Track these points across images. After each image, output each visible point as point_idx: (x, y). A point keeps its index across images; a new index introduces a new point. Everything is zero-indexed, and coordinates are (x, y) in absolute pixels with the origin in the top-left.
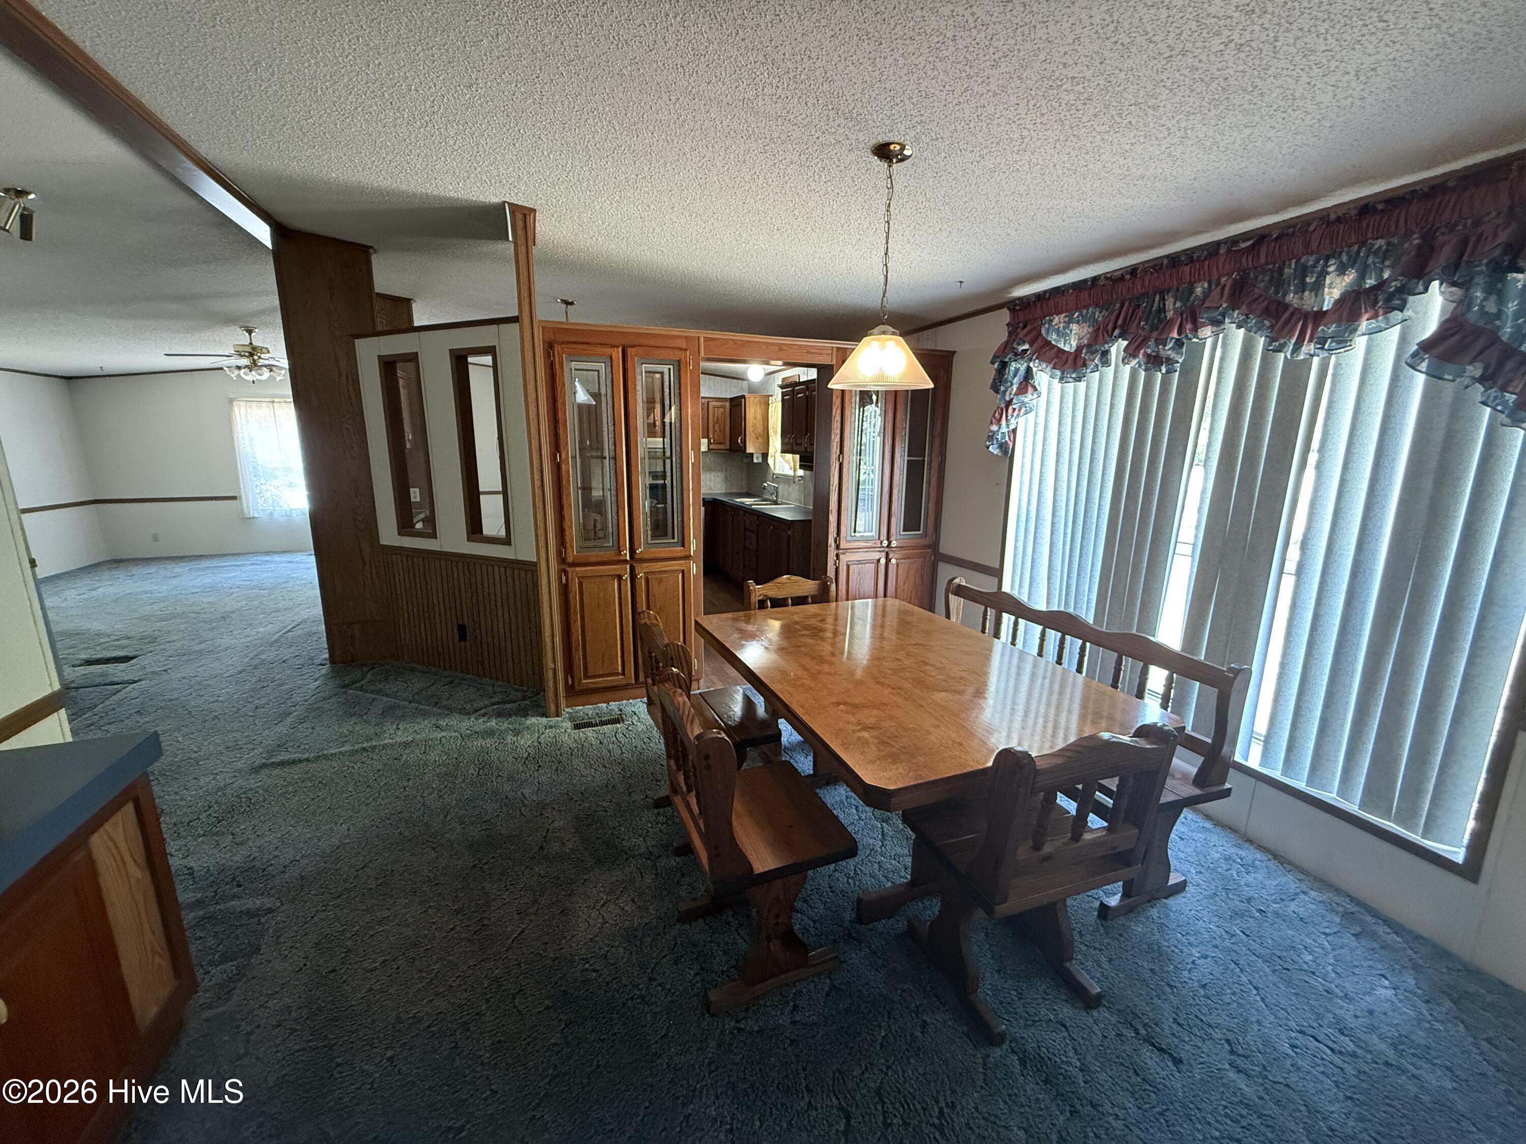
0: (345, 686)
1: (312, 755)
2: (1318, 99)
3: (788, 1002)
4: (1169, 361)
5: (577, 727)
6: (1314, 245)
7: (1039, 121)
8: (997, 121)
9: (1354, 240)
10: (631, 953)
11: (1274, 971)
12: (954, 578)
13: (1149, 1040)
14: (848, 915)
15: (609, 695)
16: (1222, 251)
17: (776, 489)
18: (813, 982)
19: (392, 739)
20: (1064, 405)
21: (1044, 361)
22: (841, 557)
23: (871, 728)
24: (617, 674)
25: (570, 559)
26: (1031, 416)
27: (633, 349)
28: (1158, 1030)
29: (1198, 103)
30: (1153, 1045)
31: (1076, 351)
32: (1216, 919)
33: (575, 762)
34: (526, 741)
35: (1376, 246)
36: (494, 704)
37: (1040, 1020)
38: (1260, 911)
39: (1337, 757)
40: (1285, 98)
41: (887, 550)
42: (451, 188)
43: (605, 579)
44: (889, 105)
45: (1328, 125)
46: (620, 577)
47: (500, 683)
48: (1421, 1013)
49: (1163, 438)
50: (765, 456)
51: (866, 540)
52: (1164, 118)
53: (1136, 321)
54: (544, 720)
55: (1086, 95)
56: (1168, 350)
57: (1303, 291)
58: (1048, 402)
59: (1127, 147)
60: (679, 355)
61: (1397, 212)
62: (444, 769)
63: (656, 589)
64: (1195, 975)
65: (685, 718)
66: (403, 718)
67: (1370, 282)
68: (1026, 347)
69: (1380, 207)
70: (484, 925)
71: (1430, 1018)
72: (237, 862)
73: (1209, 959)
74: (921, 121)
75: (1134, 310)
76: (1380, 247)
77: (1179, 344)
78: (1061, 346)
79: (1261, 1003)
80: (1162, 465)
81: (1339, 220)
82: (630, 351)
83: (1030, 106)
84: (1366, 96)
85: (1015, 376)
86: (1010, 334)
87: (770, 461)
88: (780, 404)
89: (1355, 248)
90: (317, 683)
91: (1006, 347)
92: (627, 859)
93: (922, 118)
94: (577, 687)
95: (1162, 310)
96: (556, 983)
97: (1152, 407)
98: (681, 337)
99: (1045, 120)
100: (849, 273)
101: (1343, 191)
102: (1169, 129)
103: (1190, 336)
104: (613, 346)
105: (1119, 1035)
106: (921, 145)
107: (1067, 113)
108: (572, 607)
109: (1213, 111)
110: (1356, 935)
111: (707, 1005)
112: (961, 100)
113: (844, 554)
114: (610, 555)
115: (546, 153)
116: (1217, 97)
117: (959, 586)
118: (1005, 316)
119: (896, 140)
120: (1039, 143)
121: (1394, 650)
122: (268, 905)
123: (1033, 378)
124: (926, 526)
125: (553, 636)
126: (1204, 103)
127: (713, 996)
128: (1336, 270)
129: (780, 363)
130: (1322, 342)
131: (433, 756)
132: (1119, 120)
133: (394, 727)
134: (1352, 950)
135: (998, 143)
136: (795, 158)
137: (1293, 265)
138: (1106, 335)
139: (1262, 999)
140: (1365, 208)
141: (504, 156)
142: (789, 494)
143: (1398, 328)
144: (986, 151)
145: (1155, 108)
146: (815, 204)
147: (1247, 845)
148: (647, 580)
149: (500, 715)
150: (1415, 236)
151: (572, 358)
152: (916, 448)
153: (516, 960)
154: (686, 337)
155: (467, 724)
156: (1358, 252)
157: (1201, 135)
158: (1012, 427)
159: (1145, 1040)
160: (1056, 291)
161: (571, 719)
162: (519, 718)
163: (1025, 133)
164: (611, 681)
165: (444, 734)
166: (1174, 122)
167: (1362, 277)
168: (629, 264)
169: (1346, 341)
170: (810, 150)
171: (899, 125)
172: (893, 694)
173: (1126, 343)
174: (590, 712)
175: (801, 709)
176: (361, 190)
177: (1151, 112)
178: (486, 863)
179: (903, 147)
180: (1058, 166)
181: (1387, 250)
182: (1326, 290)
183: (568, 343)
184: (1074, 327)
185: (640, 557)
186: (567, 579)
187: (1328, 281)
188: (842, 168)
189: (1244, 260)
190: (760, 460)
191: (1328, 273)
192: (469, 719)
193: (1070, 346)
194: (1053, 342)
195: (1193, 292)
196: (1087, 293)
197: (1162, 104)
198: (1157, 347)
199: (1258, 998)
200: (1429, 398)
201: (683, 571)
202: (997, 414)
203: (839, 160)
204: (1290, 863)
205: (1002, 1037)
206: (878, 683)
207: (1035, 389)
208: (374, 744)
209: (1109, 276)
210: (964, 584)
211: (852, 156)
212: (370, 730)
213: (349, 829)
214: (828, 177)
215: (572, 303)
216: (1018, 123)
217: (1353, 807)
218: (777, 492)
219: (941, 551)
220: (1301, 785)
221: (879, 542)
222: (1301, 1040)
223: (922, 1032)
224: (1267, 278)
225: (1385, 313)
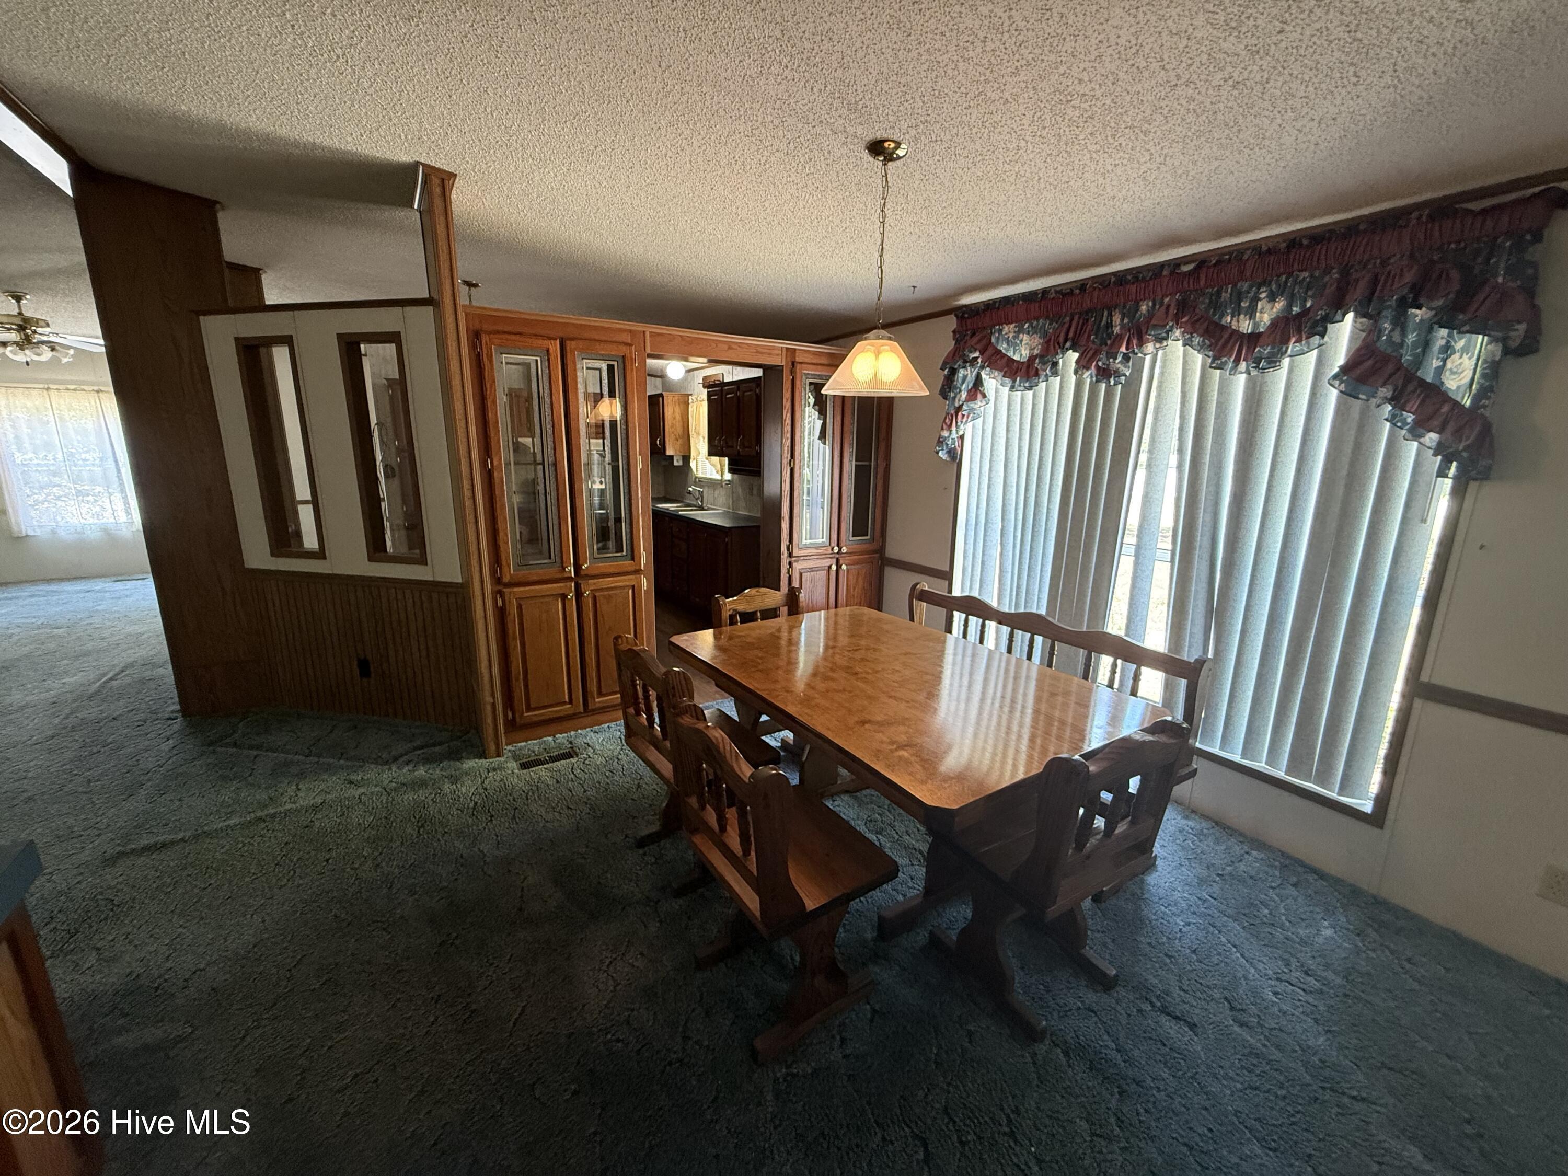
0: (211, 744)
1: (188, 834)
2: (1282, 141)
3: (833, 1037)
4: (1117, 374)
5: (525, 766)
6: (1248, 274)
7: (1039, 133)
8: (999, 129)
9: (1282, 270)
10: (655, 1013)
11: (1244, 928)
12: (917, 584)
13: (1164, 1011)
14: (869, 935)
15: (553, 727)
16: (1165, 273)
17: (701, 493)
18: (853, 1010)
19: (294, 803)
20: (1011, 412)
21: (996, 369)
22: (795, 565)
23: (906, 746)
24: (565, 703)
25: (506, 579)
26: (980, 421)
27: (573, 343)
28: (1169, 999)
29: (1184, 133)
30: (1168, 1014)
31: (1028, 360)
32: (1187, 888)
33: (534, 807)
34: (467, 788)
35: (1301, 278)
36: (416, 749)
37: (1070, 1010)
38: (1218, 875)
39: (1265, 731)
40: (1257, 137)
41: (837, 556)
42: (349, 139)
43: (546, 599)
44: (899, 101)
45: (1282, 165)
46: (564, 597)
47: (418, 723)
48: (1357, 946)
49: (1108, 445)
50: (686, 459)
51: (818, 547)
52: (1151, 143)
53: (1086, 335)
54: (484, 762)
55: (1090, 113)
56: (1117, 363)
57: (1239, 315)
58: (995, 409)
59: (1110, 168)
60: (624, 350)
61: (1319, 247)
62: (373, 832)
63: (603, 607)
64: (1186, 941)
65: (728, 755)
66: (301, 775)
67: (1296, 310)
68: (977, 354)
69: (1305, 242)
70: (473, 1012)
71: (1364, 948)
72: (114, 984)
73: (1192, 926)
74: (926, 121)
75: (1083, 324)
76: (1304, 279)
77: (1126, 358)
78: (1010, 354)
79: (1242, 960)
80: (1107, 471)
81: (1269, 251)
82: (570, 345)
83: (1036, 118)
84: (1320, 142)
85: (963, 382)
86: (957, 342)
87: (693, 464)
88: (705, 404)
89: (1284, 278)
90: (171, 742)
91: (954, 355)
92: (624, 908)
93: (928, 118)
94: (518, 720)
95: (1109, 325)
96: (578, 1063)
97: (1097, 417)
98: (625, 331)
99: (1044, 133)
100: (804, 272)
101: (1273, 226)
102: (1151, 154)
103: (1136, 350)
104: (550, 338)
105: (1140, 1011)
106: (918, 146)
107: (1067, 130)
108: (511, 632)
109: (1195, 142)
110: (1294, 885)
111: (754, 1054)
112: (972, 104)
113: (795, 561)
114: (553, 572)
115: (489, 110)
116: (1202, 128)
117: (922, 590)
118: (951, 322)
119: (890, 137)
120: (1031, 156)
121: (1313, 635)
122: (175, 1033)
123: (982, 385)
124: (873, 529)
125: (490, 666)
126: (1190, 134)
127: (758, 1044)
128: (1267, 297)
129: (705, 360)
130: (1257, 361)
131: (356, 817)
132: (1111, 141)
133: (294, 787)
134: (1295, 899)
135: (994, 152)
136: (783, 146)
137: (1229, 290)
138: (1057, 347)
139: (1242, 955)
140: (1293, 242)
141: (433, 107)
142: (715, 499)
143: (1315, 352)
144: (980, 158)
145: (1145, 133)
146: (789, 197)
147: (1193, 816)
148: (595, 598)
149: (427, 760)
150: (1334, 271)
151: (502, 350)
152: (863, 453)
153: (524, 1045)
154: (630, 331)
155: (390, 775)
156: (1286, 282)
157: (1177, 163)
158: (961, 433)
159: (1162, 1012)
160: (1006, 301)
161: (515, 757)
162: (452, 763)
163: (1023, 144)
164: (556, 712)
165: (361, 790)
166: (1158, 148)
167: (1289, 306)
168: (559, 245)
169: (1275, 362)
170: (802, 138)
171: (902, 122)
172: (910, 708)
173: (1076, 355)
174: (536, 749)
175: (830, 732)
176: (221, 129)
177: (1142, 136)
178: (457, 937)
179: (898, 145)
180: (1042, 180)
181: (1310, 282)
182: (1258, 314)
183: (498, 332)
184: (1025, 337)
185: (586, 572)
186: (504, 601)
187: (1259, 307)
188: (829, 161)
189: (1185, 283)
190: (681, 463)
191: (1260, 299)
192: (390, 769)
193: (1021, 354)
194: (1004, 351)
195: (1138, 310)
196: (1037, 305)
197: (1153, 131)
198: (1108, 360)
199: (1238, 955)
200: (1341, 413)
201: (633, 587)
202: (947, 420)
203: (829, 152)
204: (1229, 828)
205: (1044, 1032)
206: (890, 697)
207: (984, 396)
208: (272, 811)
209: (1058, 289)
210: (926, 588)
211: (845, 150)
212: (263, 796)
213: (264, 921)
214: (812, 169)
215: (476, 286)
216: (1019, 133)
217: (1281, 774)
218: (702, 497)
219: (887, 555)
220: (1237, 758)
221: (830, 549)
222: (1281, 987)
223: (970, 1042)
224: (1207, 301)
225: (1307, 338)
